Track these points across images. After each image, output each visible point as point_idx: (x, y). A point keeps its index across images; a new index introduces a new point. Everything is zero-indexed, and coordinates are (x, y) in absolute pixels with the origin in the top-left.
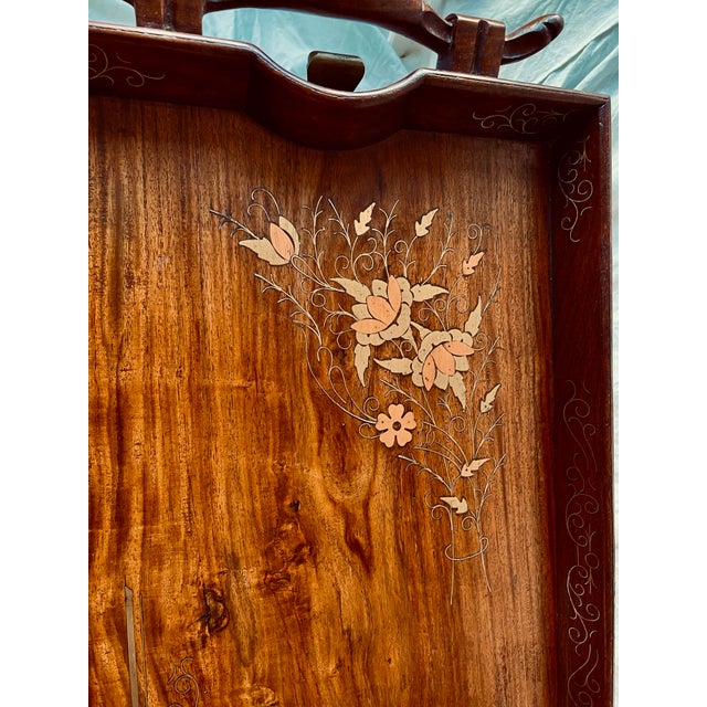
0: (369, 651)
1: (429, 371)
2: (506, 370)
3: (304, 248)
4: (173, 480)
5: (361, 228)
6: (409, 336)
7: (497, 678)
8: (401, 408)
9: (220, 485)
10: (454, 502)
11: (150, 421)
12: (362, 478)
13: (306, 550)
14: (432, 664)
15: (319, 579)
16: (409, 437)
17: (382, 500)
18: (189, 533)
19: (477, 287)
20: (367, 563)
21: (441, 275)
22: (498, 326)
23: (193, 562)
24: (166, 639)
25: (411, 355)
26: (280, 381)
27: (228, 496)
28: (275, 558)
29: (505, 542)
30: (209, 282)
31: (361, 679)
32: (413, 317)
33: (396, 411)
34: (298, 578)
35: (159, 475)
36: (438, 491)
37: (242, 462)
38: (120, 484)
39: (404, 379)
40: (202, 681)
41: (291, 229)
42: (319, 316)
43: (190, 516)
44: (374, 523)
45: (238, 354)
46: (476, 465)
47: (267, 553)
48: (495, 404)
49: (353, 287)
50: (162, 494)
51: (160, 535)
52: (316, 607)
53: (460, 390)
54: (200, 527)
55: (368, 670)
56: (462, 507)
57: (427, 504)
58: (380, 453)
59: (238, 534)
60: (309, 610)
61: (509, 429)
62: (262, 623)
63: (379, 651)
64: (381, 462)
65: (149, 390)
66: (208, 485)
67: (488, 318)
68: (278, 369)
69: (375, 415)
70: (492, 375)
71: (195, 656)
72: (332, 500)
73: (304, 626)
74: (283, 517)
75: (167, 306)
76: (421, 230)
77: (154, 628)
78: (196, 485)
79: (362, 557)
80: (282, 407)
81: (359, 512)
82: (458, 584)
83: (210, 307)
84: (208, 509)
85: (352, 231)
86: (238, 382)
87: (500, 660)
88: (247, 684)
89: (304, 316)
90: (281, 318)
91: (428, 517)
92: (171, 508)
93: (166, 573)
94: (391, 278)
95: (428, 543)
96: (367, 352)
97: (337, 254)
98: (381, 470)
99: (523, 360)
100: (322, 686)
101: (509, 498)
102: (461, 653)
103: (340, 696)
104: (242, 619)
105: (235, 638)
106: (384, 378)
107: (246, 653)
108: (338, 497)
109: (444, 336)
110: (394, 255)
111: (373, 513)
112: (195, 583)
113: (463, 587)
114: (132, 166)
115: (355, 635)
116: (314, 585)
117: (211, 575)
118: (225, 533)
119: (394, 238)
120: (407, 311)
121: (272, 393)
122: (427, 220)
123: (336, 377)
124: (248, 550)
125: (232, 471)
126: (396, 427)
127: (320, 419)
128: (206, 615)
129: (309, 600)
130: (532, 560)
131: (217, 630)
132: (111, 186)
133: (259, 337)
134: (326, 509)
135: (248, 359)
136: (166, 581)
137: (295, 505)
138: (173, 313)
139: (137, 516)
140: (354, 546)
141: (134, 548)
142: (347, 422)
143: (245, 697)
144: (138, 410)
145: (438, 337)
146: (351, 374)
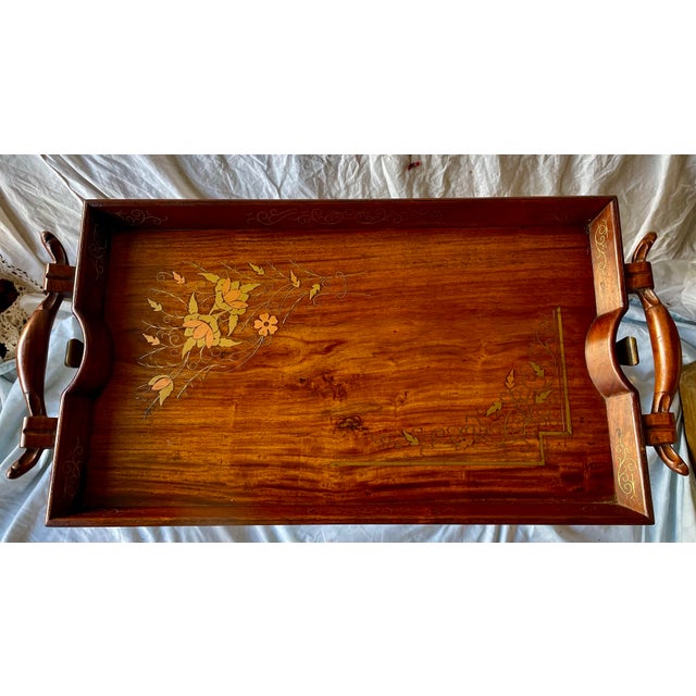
0: (388, 342)
1: (237, 305)
2: (241, 259)
3: (165, 373)
4: (279, 441)
5: (156, 342)
6: (217, 316)
7: (419, 268)
8: (257, 322)
9: (285, 418)
10: (313, 292)
11: (249, 451)
12: (292, 344)
13: (326, 376)
14: (402, 307)
15: (343, 369)
16: (273, 317)
17: (306, 333)
18: (308, 434)
19: (191, 275)
20: (340, 343)
21: (185, 296)
22: (215, 263)
23: (323, 433)
24: (359, 447)
25: (228, 315)
26: (235, 387)
27: (292, 415)
28: (328, 392)
29: (341, 262)
30: (180, 421)
31: (401, 348)
32: (207, 313)
33: (258, 324)
34: (340, 380)
35: (277, 447)
36: (305, 301)
37: (275, 407)
38: (278, 466)
39: (241, 319)
40: (385, 431)
41: (155, 379)
42: (202, 365)
43: (299, 434)
44: (318, 339)
45: (219, 408)
46: (294, 278)
47: (324, 395)
48: (260, 266)
49: (188, 347)
50: (287, 446)
51: (306, 448)
52: (358, 371)
53: (250, 287)
54: (305, 429)
55: (397, 344)
56: (317, 287)
57: (311, 308)
58: (280, 334)
59: (312, 410)
60: (358, 375)
61: (276, 258)
62: (360, 400)
63: (388, 337)
64: (285, 334)
65: (232, 451)
66: (284, 424)
67: (210, 269)
68: (229, 388)
69: (259, 336)
70: (244, 268)
71: (372, 433)
72: (301, 361)
73: (366, 378)
74: (307, 387)
75: (191, 442)
76: (158, 308)
77: (354, 453)
78: (284, 430)
79: (336, 345)
80: (248, 386)
81: (311, 346)
82: (360, 291)
83: (193, 421)
84: (297, 424)
85: (157, 346)
86: (233, 408)
87: (409, 266)
88: (392, 408)
89: (201, 374)
90: (201, 385)
91: (319, 307)
92: (293, 442)
93: (326, 446)
94: (184, 325)
95: (334, 308)
96: (224, 340)
97: (169, 356)
98: (289, 334)
99: (237, 248)
100: (401, 369)
101: (315, 258)
102: (399, 289)
103: (409, 360)
104: (356, 409)
105: (365, 413)
106: (239, 331)
107: (375, 408)
108: (301, 358)
109: (218, 295)
110: (172, 323)
111: (312, 339)
112: (334, 431)
113: (362, 288)
114: (121, 456)
115: (377, 351)
116: (346, 372)
117: (332, 424)
118: (311, 417)
119: (162, 324)
120: (203, 317)
121: (242, 391)
122: (153, 304)
123: (236, 357)
124: (322, 405)
125: (279, 413)
126: (266, 325)
127: (257, 366)
128: (351, 427)
129: (353, 375)
130: (354, 245)
131: (360, 422)
132: (131, 466)
133: (211, 397)
134: (306, 364)
135: (222, 403)
136: (330, 447)
137: (302, 381)
138: (195, 439)
139: (295, 459)
140: (329, 350)
141: (311, 461)
142: (260, 352)
143: (398, 409)
144: (243, 456)
145: (218, 299)
146: (235, 349)
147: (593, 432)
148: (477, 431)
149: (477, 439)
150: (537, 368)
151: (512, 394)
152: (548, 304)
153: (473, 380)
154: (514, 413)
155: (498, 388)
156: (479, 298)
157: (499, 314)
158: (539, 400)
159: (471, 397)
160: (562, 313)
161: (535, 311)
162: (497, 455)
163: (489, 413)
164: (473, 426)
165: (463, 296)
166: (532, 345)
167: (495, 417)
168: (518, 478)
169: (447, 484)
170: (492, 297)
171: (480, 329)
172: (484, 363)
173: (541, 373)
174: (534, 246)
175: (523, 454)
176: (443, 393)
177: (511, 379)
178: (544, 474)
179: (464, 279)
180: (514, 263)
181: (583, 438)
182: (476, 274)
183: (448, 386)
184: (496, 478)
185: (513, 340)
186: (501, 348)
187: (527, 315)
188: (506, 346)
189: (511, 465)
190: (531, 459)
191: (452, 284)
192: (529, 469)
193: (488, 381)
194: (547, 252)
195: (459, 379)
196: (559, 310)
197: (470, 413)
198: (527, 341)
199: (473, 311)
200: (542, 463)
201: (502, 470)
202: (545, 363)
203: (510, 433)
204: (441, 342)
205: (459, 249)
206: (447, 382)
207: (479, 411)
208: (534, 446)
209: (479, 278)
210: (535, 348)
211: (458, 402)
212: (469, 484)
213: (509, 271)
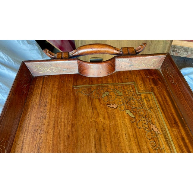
147: (132, 75)
148: (145, 122)
149: (150, 122)
150: (105, 95)
151: (120, 105)
152: (71, 91)
153: (116, 125)
154: (130, 104)
155: (118, 112)
156: (64, 122)
157: (75, 112)
158: (121, 94)
159: (126, 126)
160: (76, 85)
161: (75, 96)
162: (156, 112)
163: (133, 116)
164: (143, 124)
165: (62, 132)
166: (92, 97)
167: (135, 113)
168: (164, 103)
169: (183, 139)
170: (65, 116)
171: (84, 121)
172: (104, 119)
173: (107, 93)
174: (38, 97)
175: (151, 100)
176: (127, 143)
177: (112, 106)
178: (157, 92)
179: (51, 132)
180: (46, 106)
181: (135, 78)
182: (49, 124)
183: (122, 140)
184: (168, 112)
185: (90, 105)
186: (95, 111)
187: (76, 100)
188: (94, 108)
189: (158, 105)
190: (152, 97)
191: (53, 139)
192: (157, 98)
193: (115, 117)
194: (43, 92)
195: (116, 133)
196: (74, 86)
197: (136, 126)
198: (90, 99)
199: (73, 126)
200: (153, 93)
201: (163, 110)
202: (102, 91)
203: (142, 106)
204: (93, 145)
205: (29, 136)
206: (119, 140)
207: (133, 121)
208: (145, 96)
209: (52, 123)
210: (94, 95)
211: (131, 133)
212: (178, 126)
213: (51, 108)
